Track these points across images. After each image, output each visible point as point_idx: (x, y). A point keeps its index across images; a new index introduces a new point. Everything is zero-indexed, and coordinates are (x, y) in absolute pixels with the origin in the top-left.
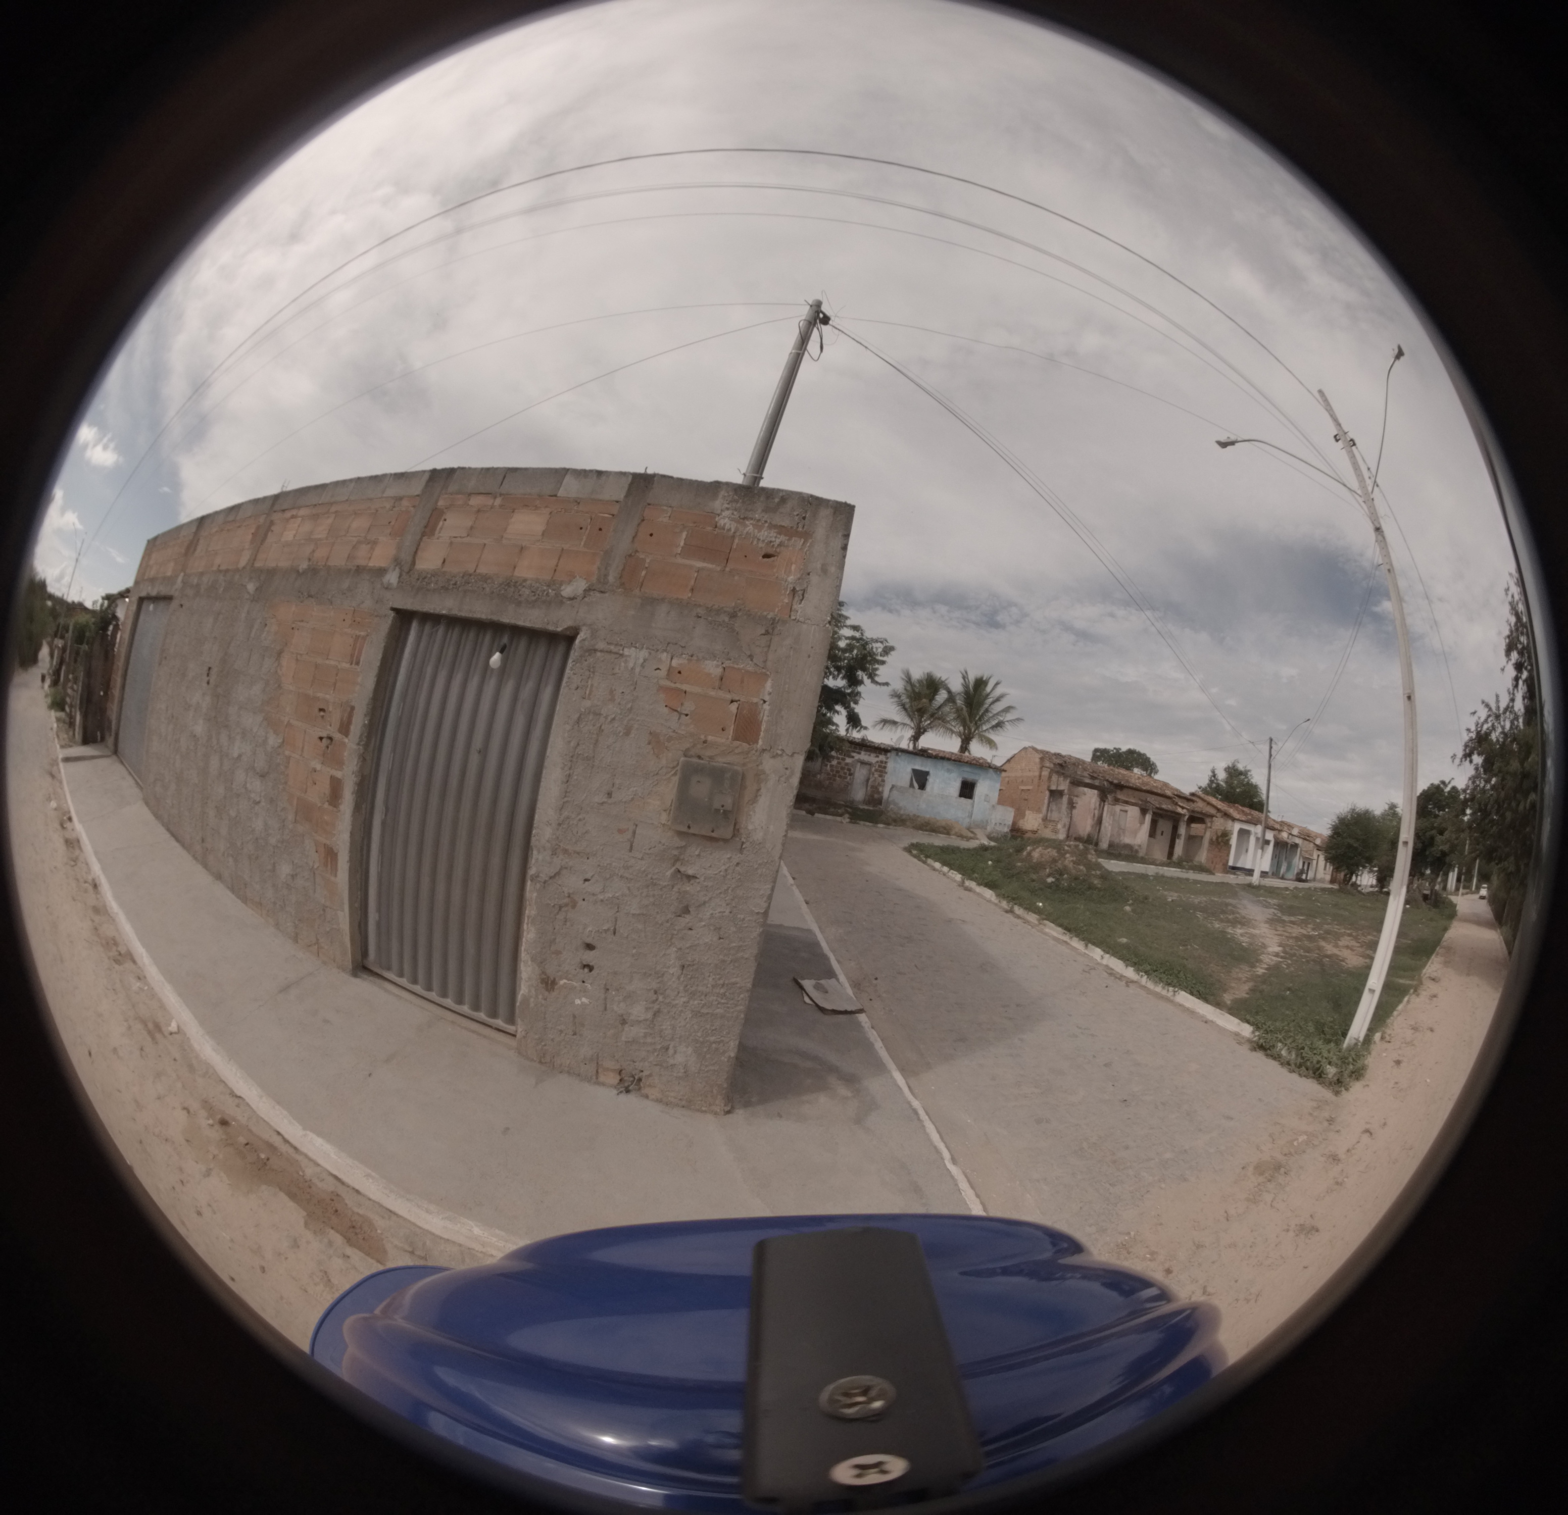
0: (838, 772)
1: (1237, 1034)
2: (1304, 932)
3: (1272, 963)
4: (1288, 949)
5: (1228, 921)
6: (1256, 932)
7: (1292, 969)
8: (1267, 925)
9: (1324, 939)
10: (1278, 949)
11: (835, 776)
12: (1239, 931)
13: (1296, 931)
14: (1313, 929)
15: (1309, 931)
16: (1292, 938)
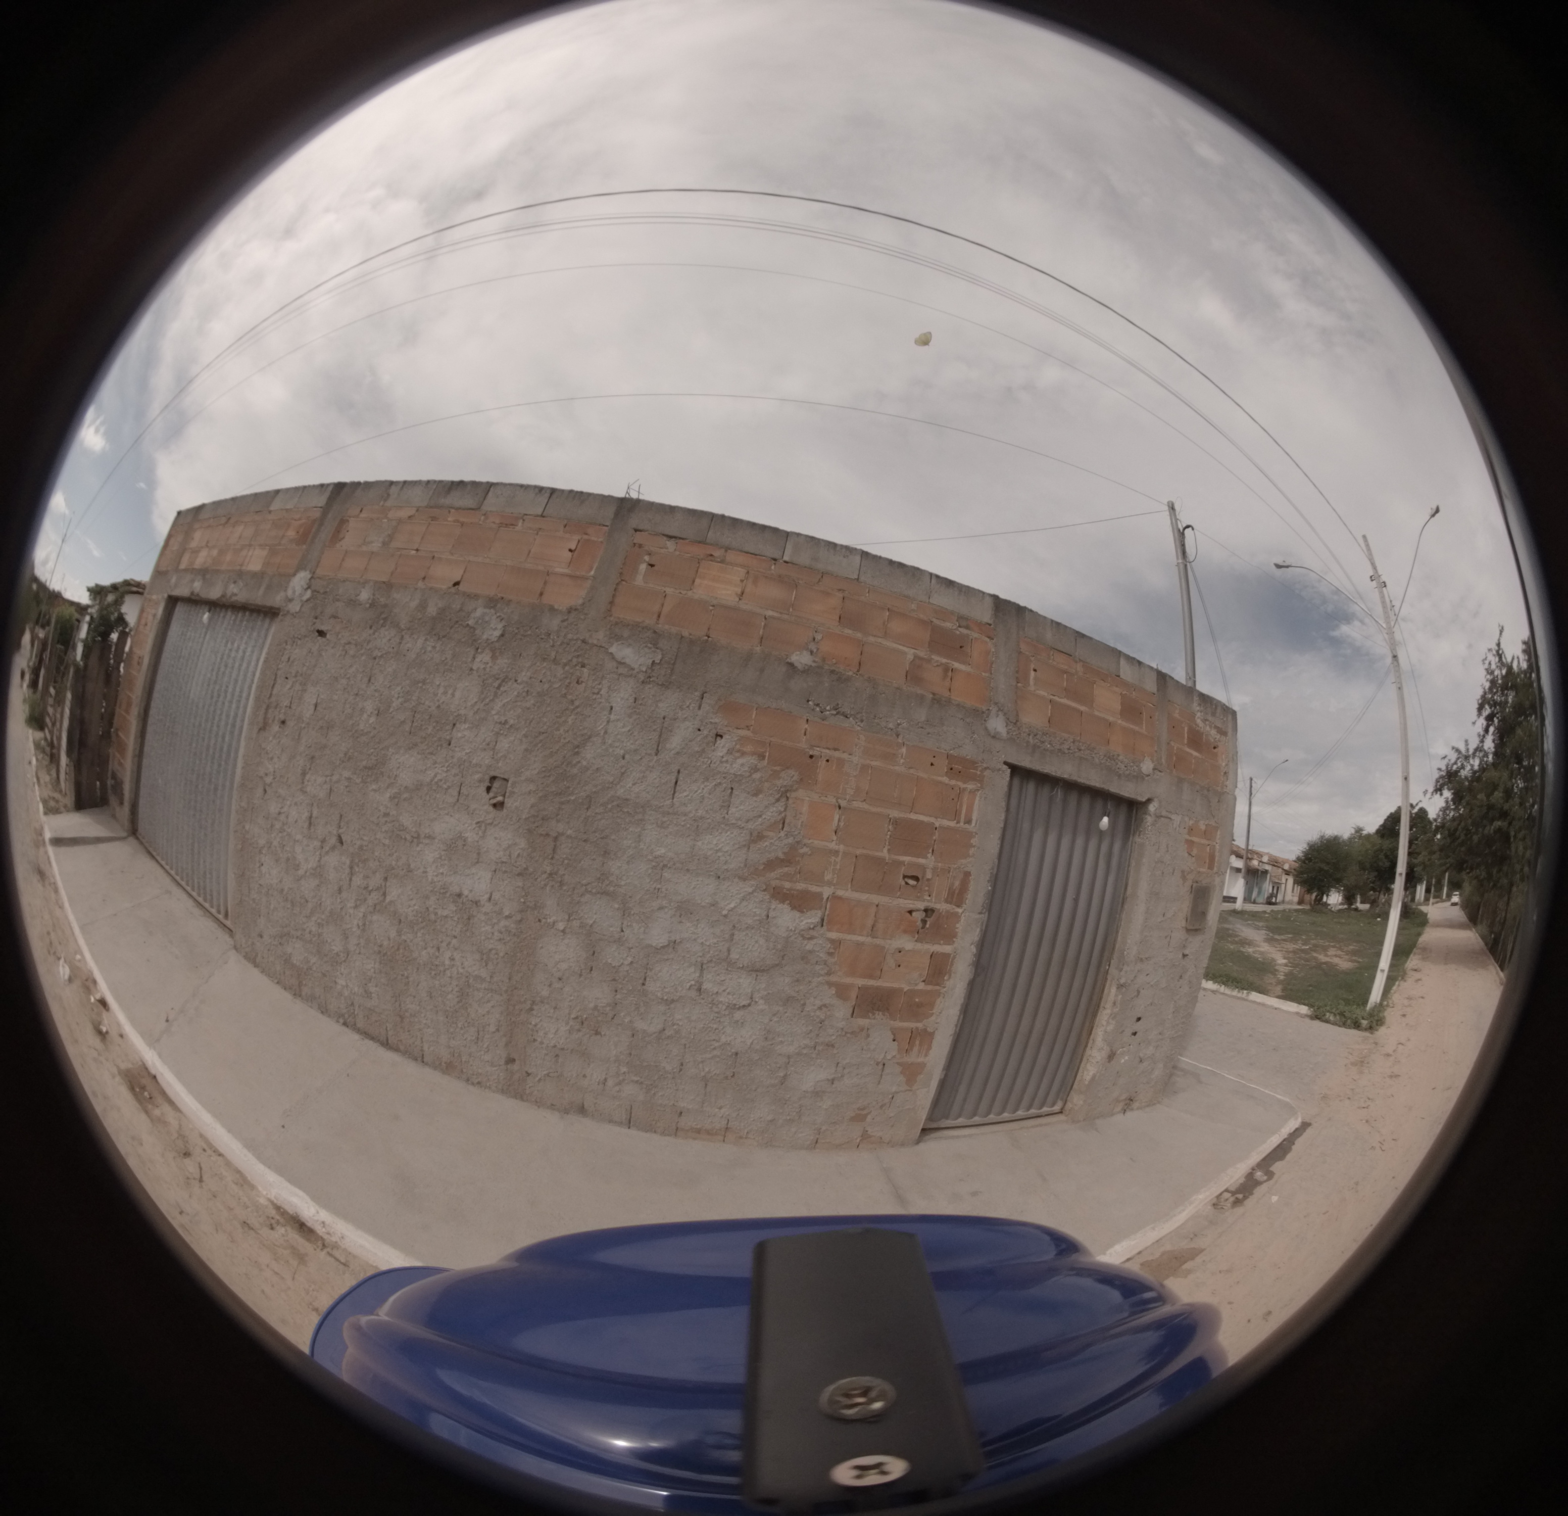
1: (1297, 1013)
2: (1297, 947)
3: (1286, 971)
4: (1291, 961)
5: (1236, 943)
6: (1262, 949)
7: (1302, 974)
8: (1266, 944)
9: (1315, 951)
10: (1285, 961)
12: (1250, 950)
13: (1291, 946)
14: (1303, 944)
15: (1299, 946)
16: (1291, 952)
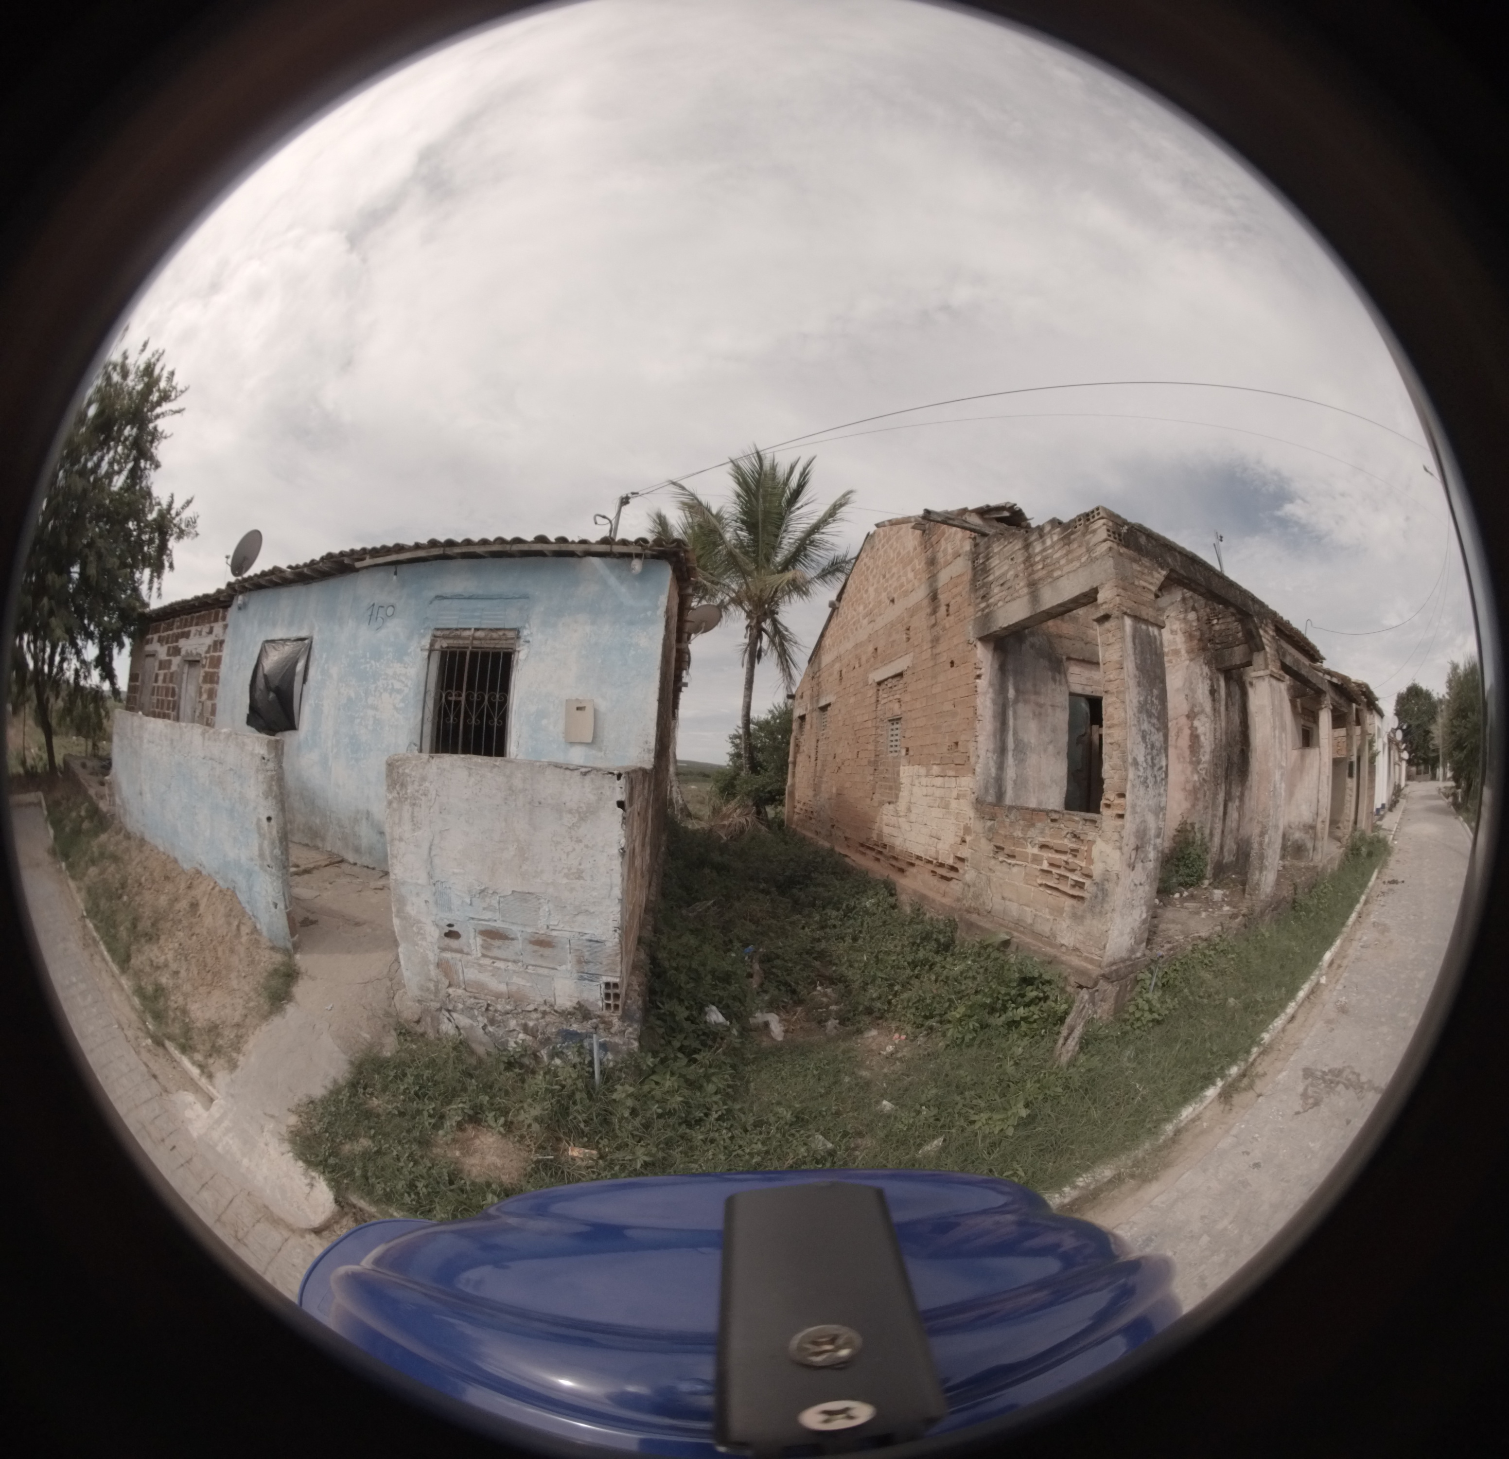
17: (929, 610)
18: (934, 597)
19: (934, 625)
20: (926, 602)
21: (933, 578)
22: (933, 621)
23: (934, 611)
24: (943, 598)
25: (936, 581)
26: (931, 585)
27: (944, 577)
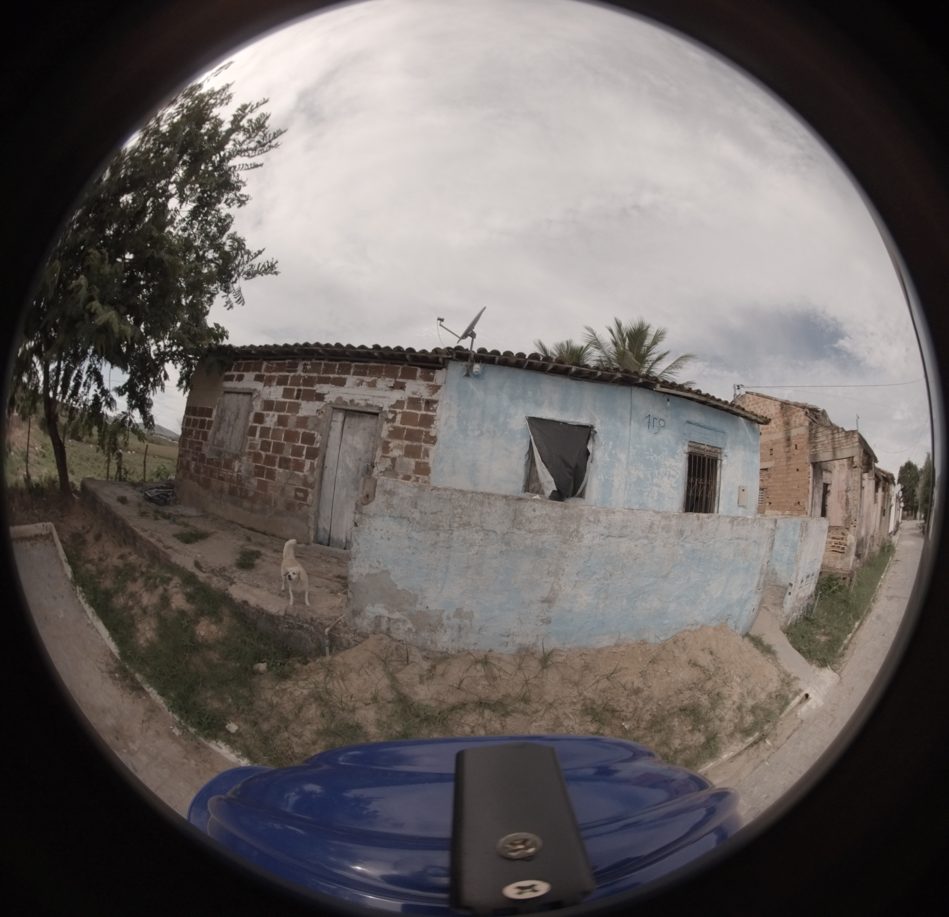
0: (279, 448)
11: (270, 460)
17: (785, 444)
18: (788, 440)
19: (788, 452)
20: (783, 440)
21: (787, 431)
22: (788, 450)
23: (789, 446)
24: (794, 441)
25: (790, 433)
26: (786, 434)
27: (794, 432)
